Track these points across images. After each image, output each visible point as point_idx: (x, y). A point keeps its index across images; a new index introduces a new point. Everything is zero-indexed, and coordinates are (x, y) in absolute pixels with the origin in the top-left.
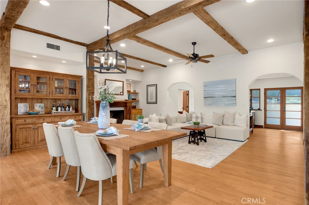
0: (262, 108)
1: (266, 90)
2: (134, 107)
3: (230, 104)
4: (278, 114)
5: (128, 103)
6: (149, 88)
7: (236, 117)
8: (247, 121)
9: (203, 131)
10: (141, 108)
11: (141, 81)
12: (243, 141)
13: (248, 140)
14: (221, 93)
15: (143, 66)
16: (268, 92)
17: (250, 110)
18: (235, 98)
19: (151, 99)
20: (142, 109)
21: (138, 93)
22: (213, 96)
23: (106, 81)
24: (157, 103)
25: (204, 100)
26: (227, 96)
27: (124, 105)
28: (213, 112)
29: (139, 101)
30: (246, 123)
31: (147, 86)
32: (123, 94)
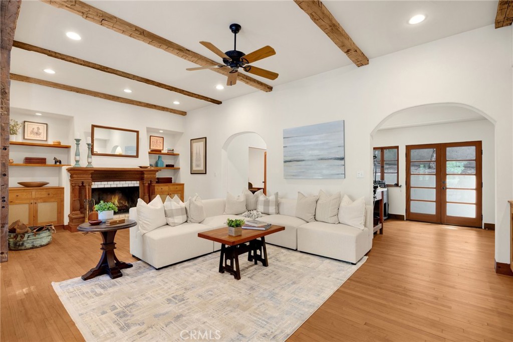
0: (402, 182)
1: (409, 148)
2: (166, 181)
3: (332, 174)
4: (432, 195)
5: (145, 172)
6: (195, 145)
7: (343, 204)
8: (366, 213)
9: (260, 239)
11: (182, 131)
12: (355, 263)
13: (367, 257)
14: (316, 152)
15: (176, 103)
16: (414, 153)
17: (375, 188)
18: (342, 162)
19: (198, 166)
20: (183, 184)
21: (178, 155)
22: (300, 158)
23: (95, 128)
24: (206, 173)
25: (284, 166)
26: (326, 157)
27: (138, 176)
28: (299, 192)
29: (179, 169)
30: (363, 218)
31: (191, 140)
32: (137, 156)
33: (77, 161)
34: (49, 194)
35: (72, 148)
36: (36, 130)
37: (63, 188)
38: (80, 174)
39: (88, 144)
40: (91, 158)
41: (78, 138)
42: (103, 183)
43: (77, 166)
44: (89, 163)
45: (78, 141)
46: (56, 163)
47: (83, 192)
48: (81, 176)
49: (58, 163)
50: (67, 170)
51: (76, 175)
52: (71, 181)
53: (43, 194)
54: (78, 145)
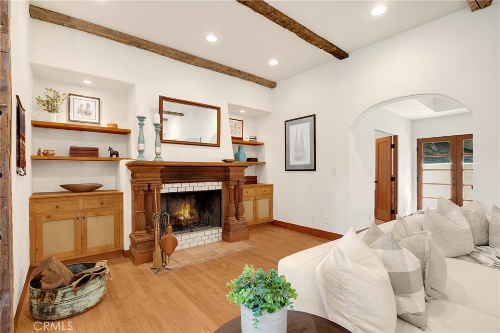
2: (253, 180)
5: (231, 169)
6: (292, 128)
10: (269, 182)
11: (269, 111)
19: (298, 159)
20: (272, 186)
21: (262, 144)
24: (315, 170)
27: (220, 174)
29: (265, 163)
31: (285, 122)
32: (218, 145)
33: (141, 152)
34: (102, 203)
35: (132, 134)
36: (84, 108)
37: (122, 194)
38: (145, 171)
39: (156, 125)
40: (160, 146)
41: (141, 115)
42: (176, 185)
43: (141, 159)
44: (157, 154)
45: (141, 119)
46: (111, 155)
47: (149, 199)
48: (147, 174)
49: (114, 156)
50: (126, 165)
51: (140, 173)
52: (132, 182)
53: (95, 203)
54: (141, 125)
